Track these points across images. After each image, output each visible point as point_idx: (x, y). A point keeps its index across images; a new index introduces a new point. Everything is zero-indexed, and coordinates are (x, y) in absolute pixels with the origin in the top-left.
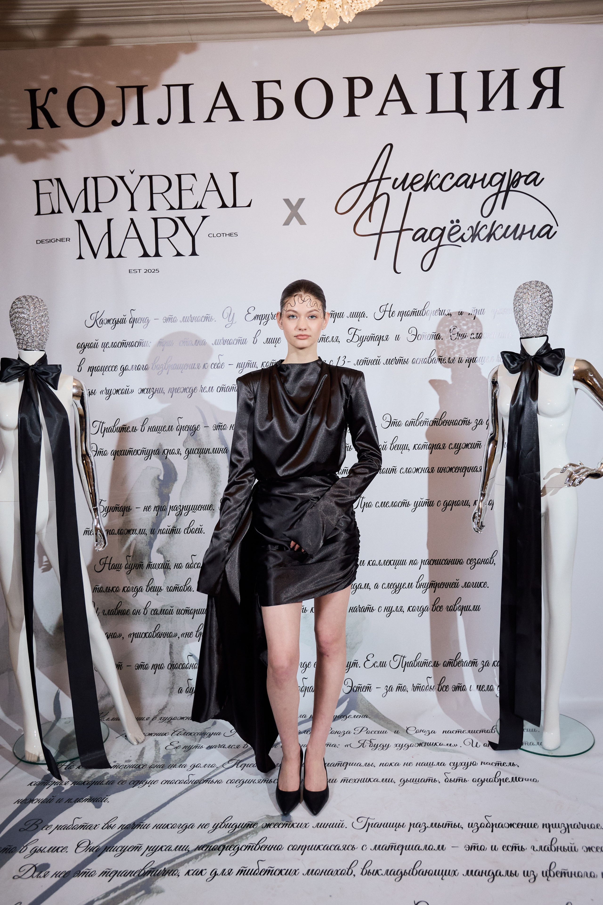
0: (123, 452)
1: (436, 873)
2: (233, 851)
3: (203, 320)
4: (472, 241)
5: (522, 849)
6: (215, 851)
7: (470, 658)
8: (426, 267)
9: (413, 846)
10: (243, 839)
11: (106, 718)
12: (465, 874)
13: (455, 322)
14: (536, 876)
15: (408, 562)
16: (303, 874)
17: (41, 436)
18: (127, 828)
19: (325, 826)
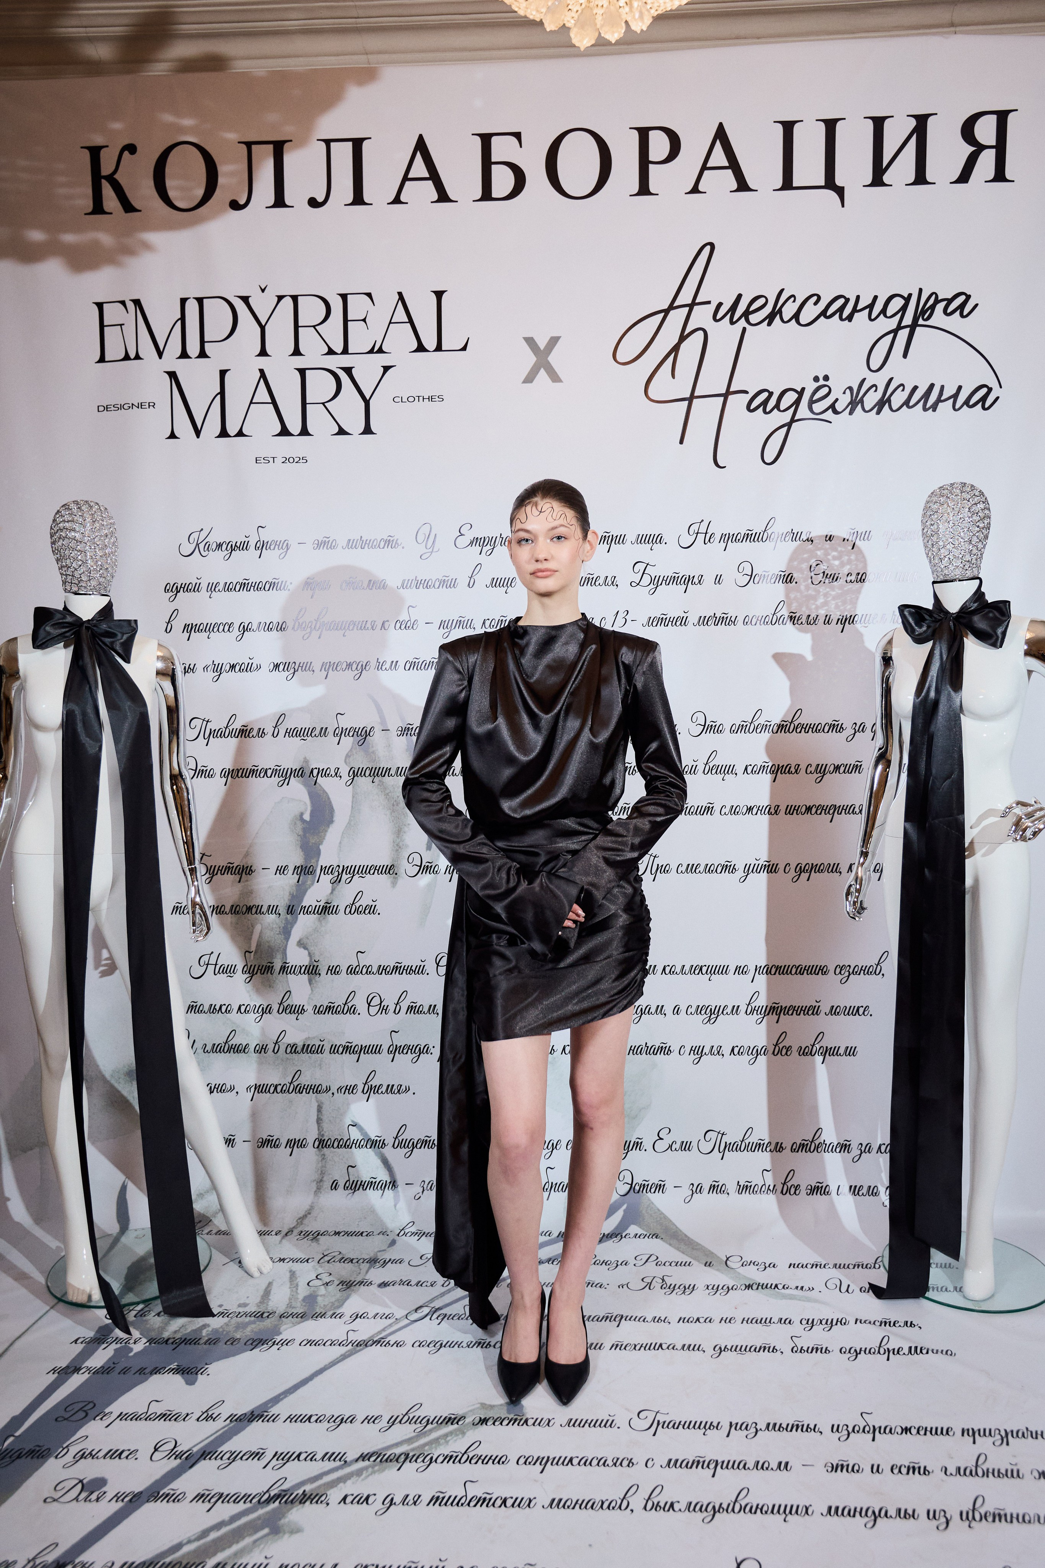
0: (241, 771)
1: (774, 1510)
2: (422, 1464)
3: (382, 546)
4: (851, 413)
5: (926, 1472)
6: (391, 1463)
7: (838, 1138)
8: (769, 458)
9: (734, 1462)
10: (439, 1444)
11: (206, 1231)
12: (824, 1514)
13: (819, 553)
14: (949, 1518)
15: (732, 969)
16: (543, 1507)
17: (101, 741)
18: (241, 1420)
19: (581, 1425)
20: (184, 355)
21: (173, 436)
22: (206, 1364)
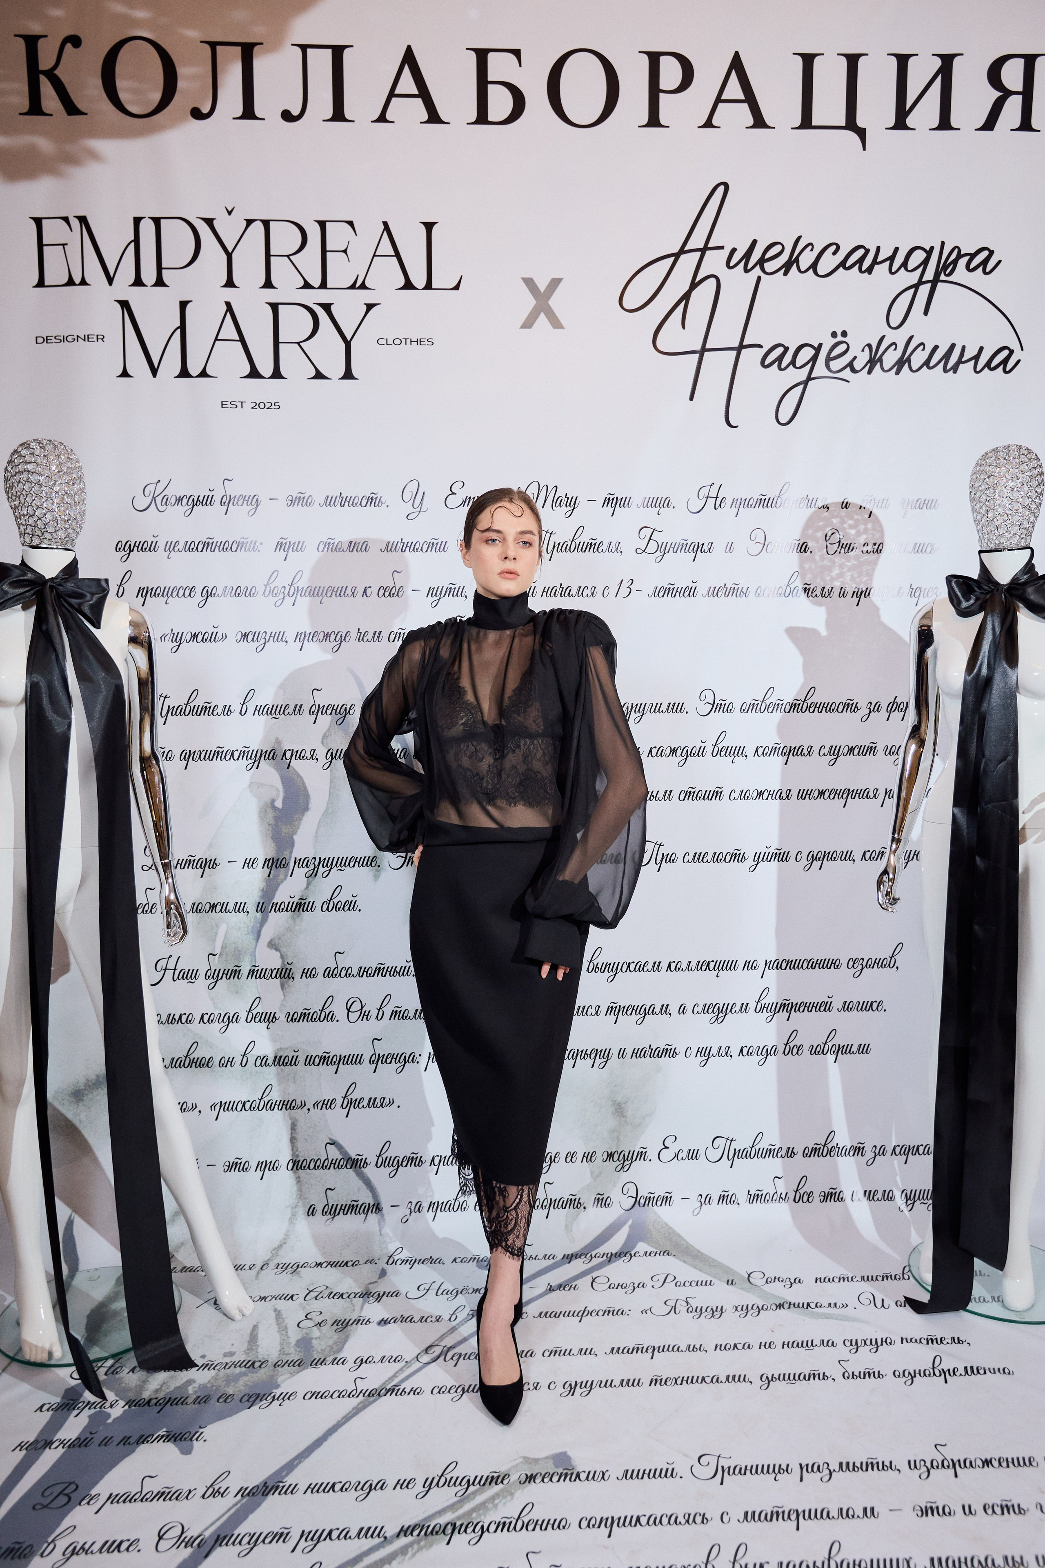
0: (204, 753)
2: (473, 1535)
3: (363, 504)
4: (869, 372)
6: (438, 1537)
7: (852, 1141)
8: (784, 417)
9: (816, 1510)
10: (487, 1509)
13: (835, 521)
15: (741, 964)
17: (70, 719)
18: (253, 1494)
19: (640, 1476)
20: (138, 282)
21: (125, 374)
22: (200, 1427)
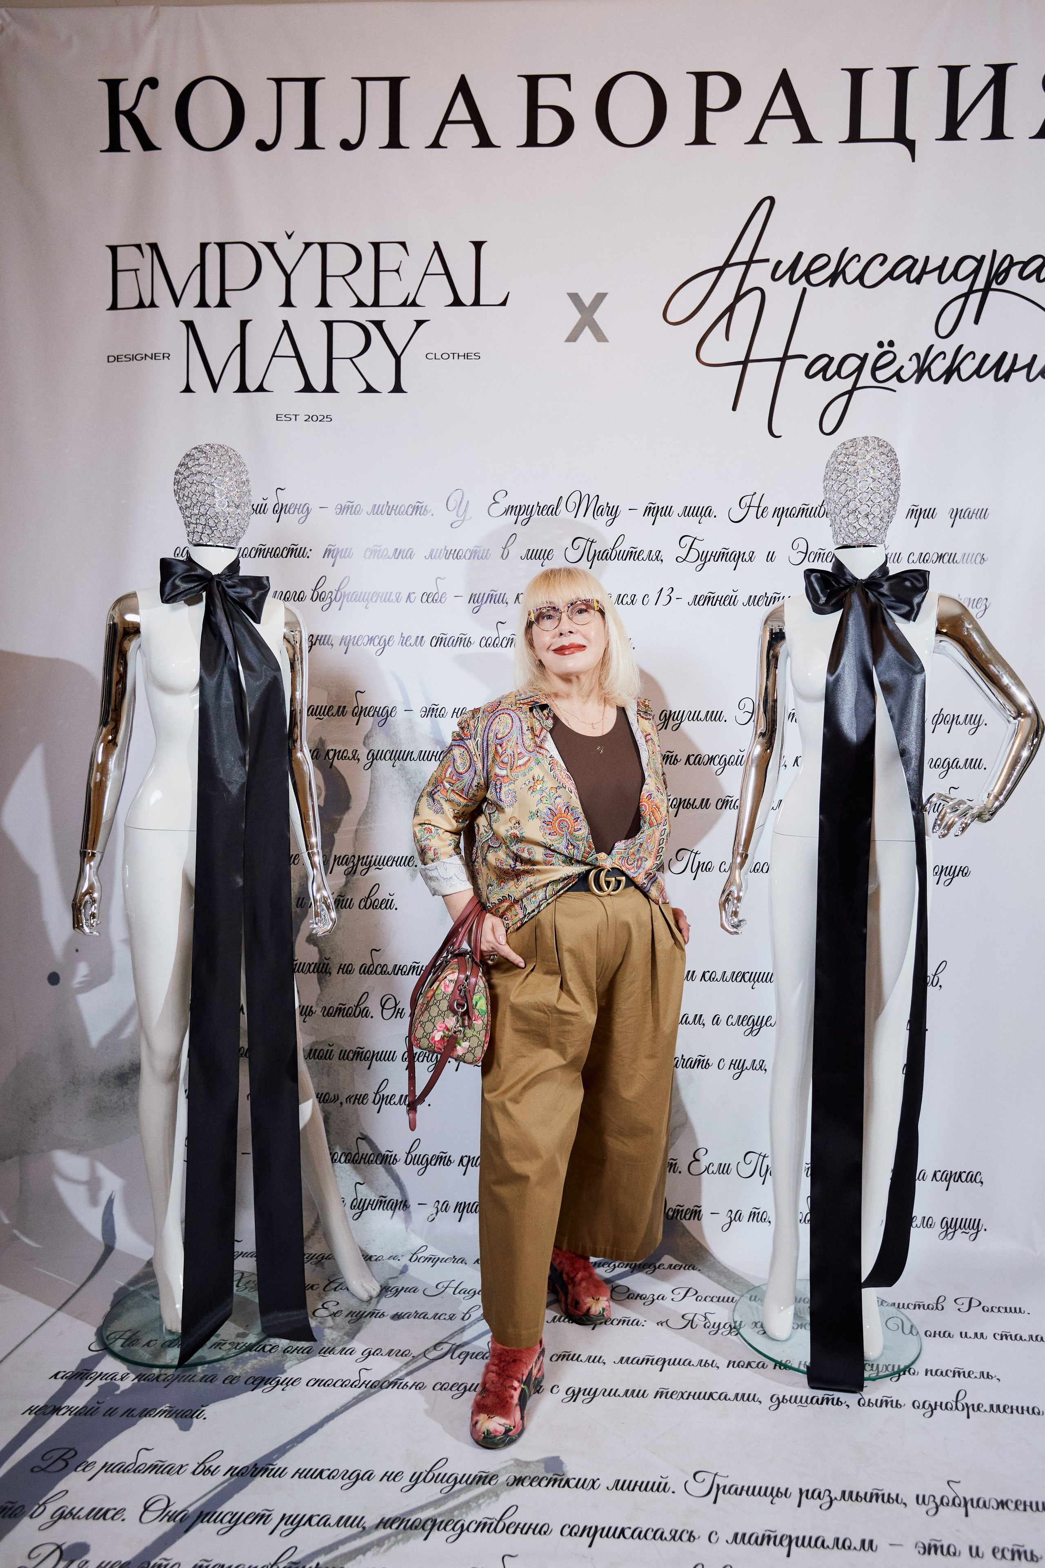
2: (452, 1533)
3: (409, 513)
4: (917, 381)
5: (1033, 1557)
6: (416, 1531)
8: (828, 427)
9: (810, 1538)
10: (471, 1508)
18: (242, 1474)
19: (631, 1488)
20: (203, 303)
21: (188, 389)
22: (203, 1405)
